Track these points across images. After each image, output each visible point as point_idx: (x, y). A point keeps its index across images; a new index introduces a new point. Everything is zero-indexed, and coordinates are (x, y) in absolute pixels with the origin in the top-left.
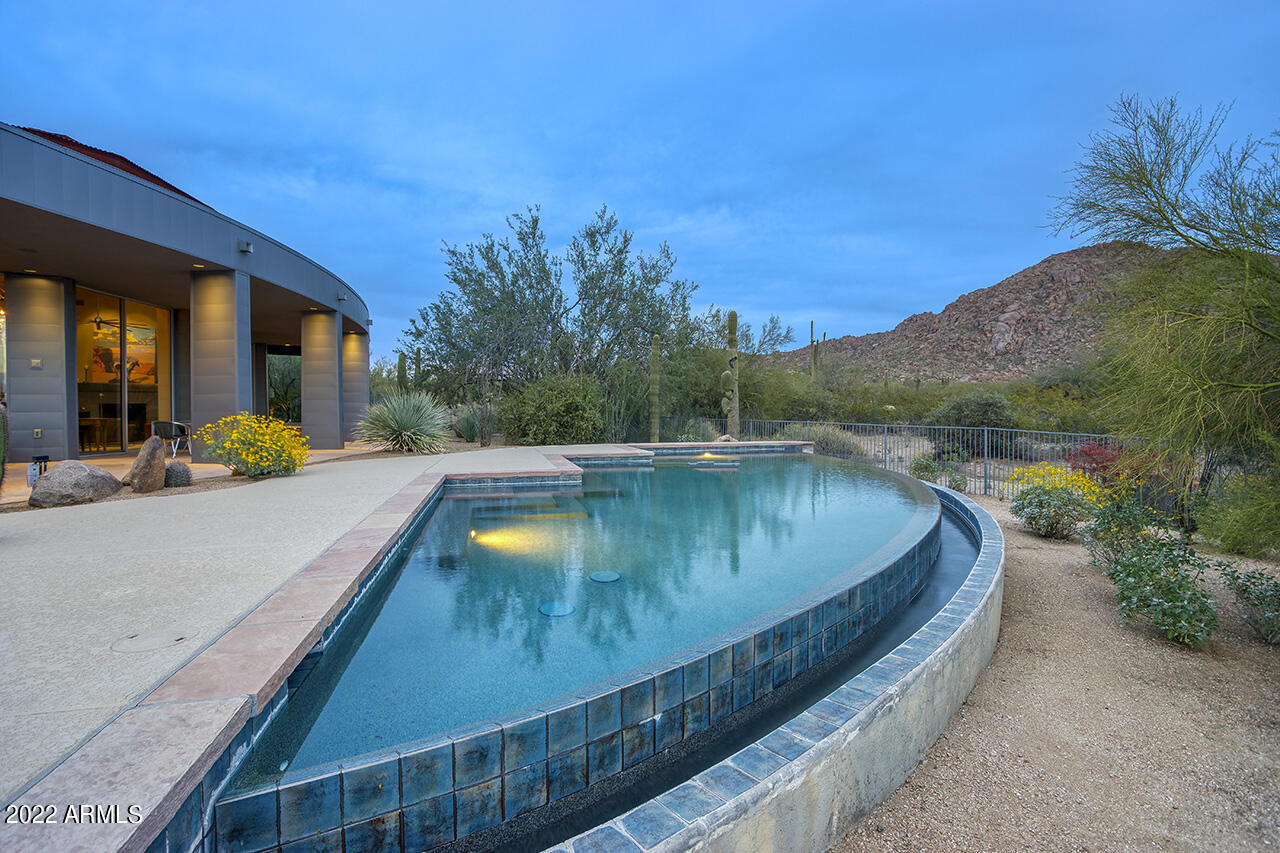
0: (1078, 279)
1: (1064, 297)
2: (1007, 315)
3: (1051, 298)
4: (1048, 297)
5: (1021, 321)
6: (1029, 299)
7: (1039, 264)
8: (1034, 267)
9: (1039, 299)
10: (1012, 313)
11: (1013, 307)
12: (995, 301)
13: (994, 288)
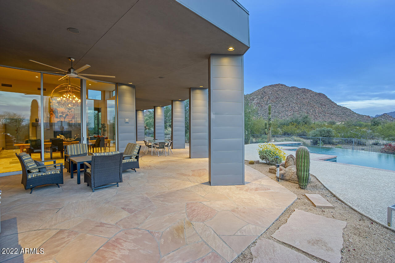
0: (271, 93)
1: (268, 97)
2: (254, 102)
3: (265, 97)
4: (264, 97)
5: (258, 103)
6: (259, 97)
7: (262, 88)
8: (261, 89)
9: (262, 98)
10: (255, 101)
11: (256, 99)
12: (252, 98)
13: (251, 94)
